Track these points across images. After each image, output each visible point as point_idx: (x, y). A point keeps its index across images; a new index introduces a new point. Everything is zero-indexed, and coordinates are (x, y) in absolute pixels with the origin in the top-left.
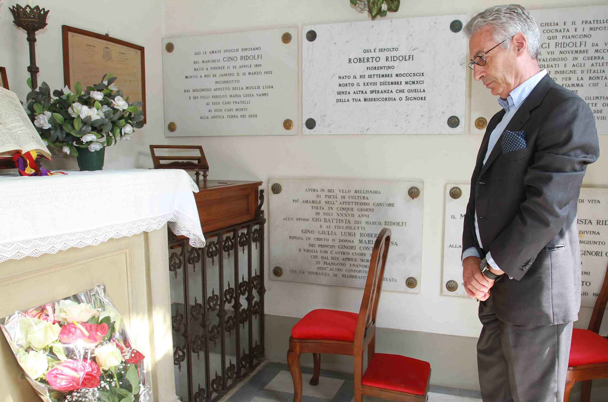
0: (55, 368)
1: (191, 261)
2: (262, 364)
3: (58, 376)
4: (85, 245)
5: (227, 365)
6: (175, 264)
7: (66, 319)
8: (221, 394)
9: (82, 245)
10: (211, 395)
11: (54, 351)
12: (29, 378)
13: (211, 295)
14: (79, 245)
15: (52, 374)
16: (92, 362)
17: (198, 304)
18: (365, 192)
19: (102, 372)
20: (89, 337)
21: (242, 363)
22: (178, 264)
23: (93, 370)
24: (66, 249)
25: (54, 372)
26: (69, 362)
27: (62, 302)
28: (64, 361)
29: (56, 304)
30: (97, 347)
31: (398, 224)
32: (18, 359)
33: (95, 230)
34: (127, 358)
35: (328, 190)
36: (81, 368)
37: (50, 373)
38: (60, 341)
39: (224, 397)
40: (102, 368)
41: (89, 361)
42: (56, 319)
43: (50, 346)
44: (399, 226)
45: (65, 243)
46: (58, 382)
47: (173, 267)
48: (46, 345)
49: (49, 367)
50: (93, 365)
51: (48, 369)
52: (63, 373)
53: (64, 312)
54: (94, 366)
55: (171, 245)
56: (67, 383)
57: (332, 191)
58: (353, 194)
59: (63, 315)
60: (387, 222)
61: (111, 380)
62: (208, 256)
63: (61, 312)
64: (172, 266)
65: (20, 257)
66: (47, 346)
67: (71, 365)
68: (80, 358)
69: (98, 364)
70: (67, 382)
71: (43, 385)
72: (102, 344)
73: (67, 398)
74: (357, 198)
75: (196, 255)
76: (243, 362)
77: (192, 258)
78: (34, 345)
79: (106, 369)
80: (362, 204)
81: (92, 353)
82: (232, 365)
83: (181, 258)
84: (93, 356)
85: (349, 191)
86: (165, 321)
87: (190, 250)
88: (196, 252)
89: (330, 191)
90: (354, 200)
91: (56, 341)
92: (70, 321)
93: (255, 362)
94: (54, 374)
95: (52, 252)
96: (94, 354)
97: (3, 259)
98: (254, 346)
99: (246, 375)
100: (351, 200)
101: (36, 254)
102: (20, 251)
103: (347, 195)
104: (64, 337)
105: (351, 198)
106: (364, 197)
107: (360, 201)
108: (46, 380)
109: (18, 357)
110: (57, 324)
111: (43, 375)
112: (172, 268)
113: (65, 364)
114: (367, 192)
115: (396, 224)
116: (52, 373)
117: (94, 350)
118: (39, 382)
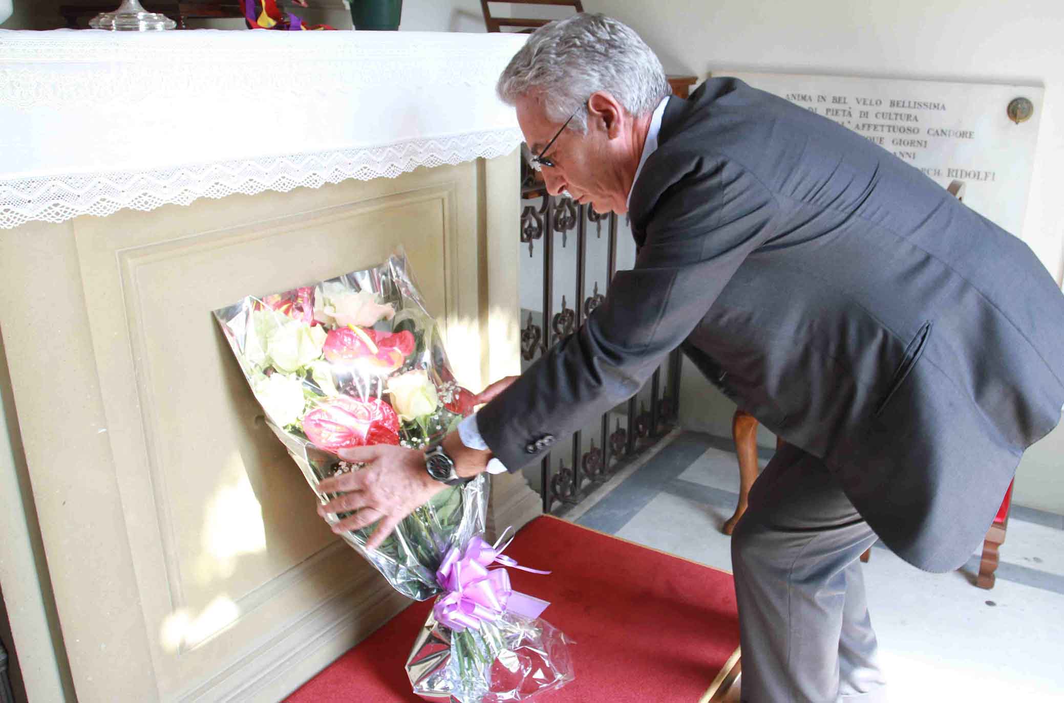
0: (317, 408)
1: (560, 226)
2: (674, 432)
3: (323, 424)
4: (373, 176)
5: (612, 429)
6: (531, 229)
7: (333, 320)
8: (597, 482)
9: (368, 174)
10: (581, 481)
11: (315, 376)
12: (273, 424)
13: (592, 295)
14: (363, 174)
15: (312, 420)
16: (383, 404)
17: (567, 310)
18: (912, 104)
19: (402, 424)
20: (379, 356)
21: (637, 428)
22: (536, 229)
23: (386, 419)
24: (339, 181)
25: (316, 417)
26: (343, 400)
27: (326, 285)
28: (333, 398)
29: (317, 290)
30: (392, 375)
31: (977, 175)
32: (254, 385)
33: (390, 146)
34: (448, 400)
35: (834, 98)
36: (363, 414)
37: (308, 418)
38: (325, 359)
39: (602, 487)
40: (402, 417)
41: (378, 401)
42: (316, 318)
43: (307, 368)
44: (978, 178)
45: (336, 170)
46: (323, 435)
47: (526, 234)
48: (300, 365)
49: (306, 405)
50: (386, 409)
51: (304, 410)
52: (331, 420)
53: (331, 305)
54: (387, 411)
55: (526, 191)
56: (340, 440)
57: (842, 100)
58: (885, 108)
59: (328, 311)
60: (953, 171)
61: (419, 441)
62: (591, 220)
63: (325, 305)
64: (526, 232)
65: (255, 189)
66: (303, 367)
67: (346, 408)
68: (364, 395)
69: (394, 407)
70: (339, 437)
71: (296, 439)
72: (400, 371)
73: (340, 466)
74: (893, 116)
75: (568, 214)
76: (641, 426)
77: (561, 220)
78: (278, 363)
79: (409, 419)
80: (902, 130)
81: (385, 388)
82: (620, 431)
83: (542, 217)
84: (386, 392)
85: (879, 102)
86: (509, 337)
87: (558, 204)
88: (570, 207)
89: (836, 100)
90: (887, 122)
91: (319, 358)
92: (342, 322)
93: (660, 427)
94: (315, 421)
95: (314, 183)
96: (388, 388)
97: (224, 192)
98: (661, 396)
99: (643, 450)
100: (881, 121)
101: (284, 187)
102: (255, 179)
103: (872, 110)
104: (333, 352)
105: (880, 116)
106: (909, 117)
107: (900, 123)
108: (302, 431)
109: (251, 382)
110: (318, 325)
111: (296, 420)
112: (525, 236)
113: (336, 403)
114: (918, 105)
115: (972, 175)
116: (312, 418)
117: (386, 381)
118: (290, 432)
